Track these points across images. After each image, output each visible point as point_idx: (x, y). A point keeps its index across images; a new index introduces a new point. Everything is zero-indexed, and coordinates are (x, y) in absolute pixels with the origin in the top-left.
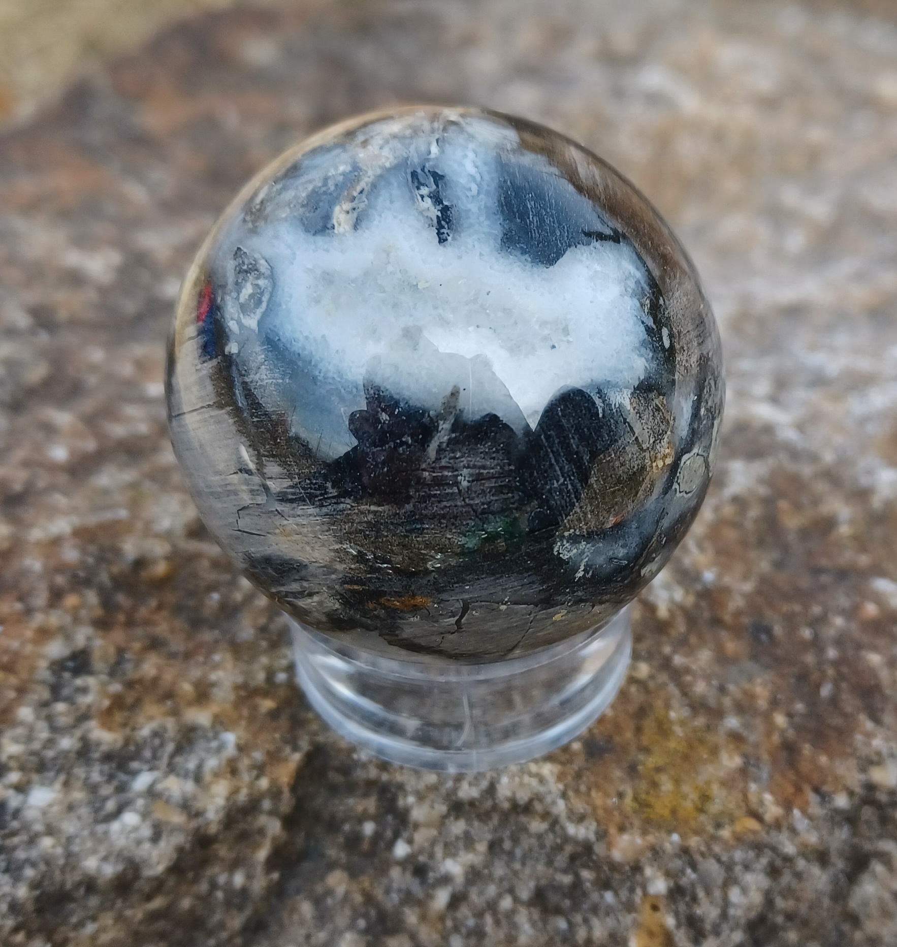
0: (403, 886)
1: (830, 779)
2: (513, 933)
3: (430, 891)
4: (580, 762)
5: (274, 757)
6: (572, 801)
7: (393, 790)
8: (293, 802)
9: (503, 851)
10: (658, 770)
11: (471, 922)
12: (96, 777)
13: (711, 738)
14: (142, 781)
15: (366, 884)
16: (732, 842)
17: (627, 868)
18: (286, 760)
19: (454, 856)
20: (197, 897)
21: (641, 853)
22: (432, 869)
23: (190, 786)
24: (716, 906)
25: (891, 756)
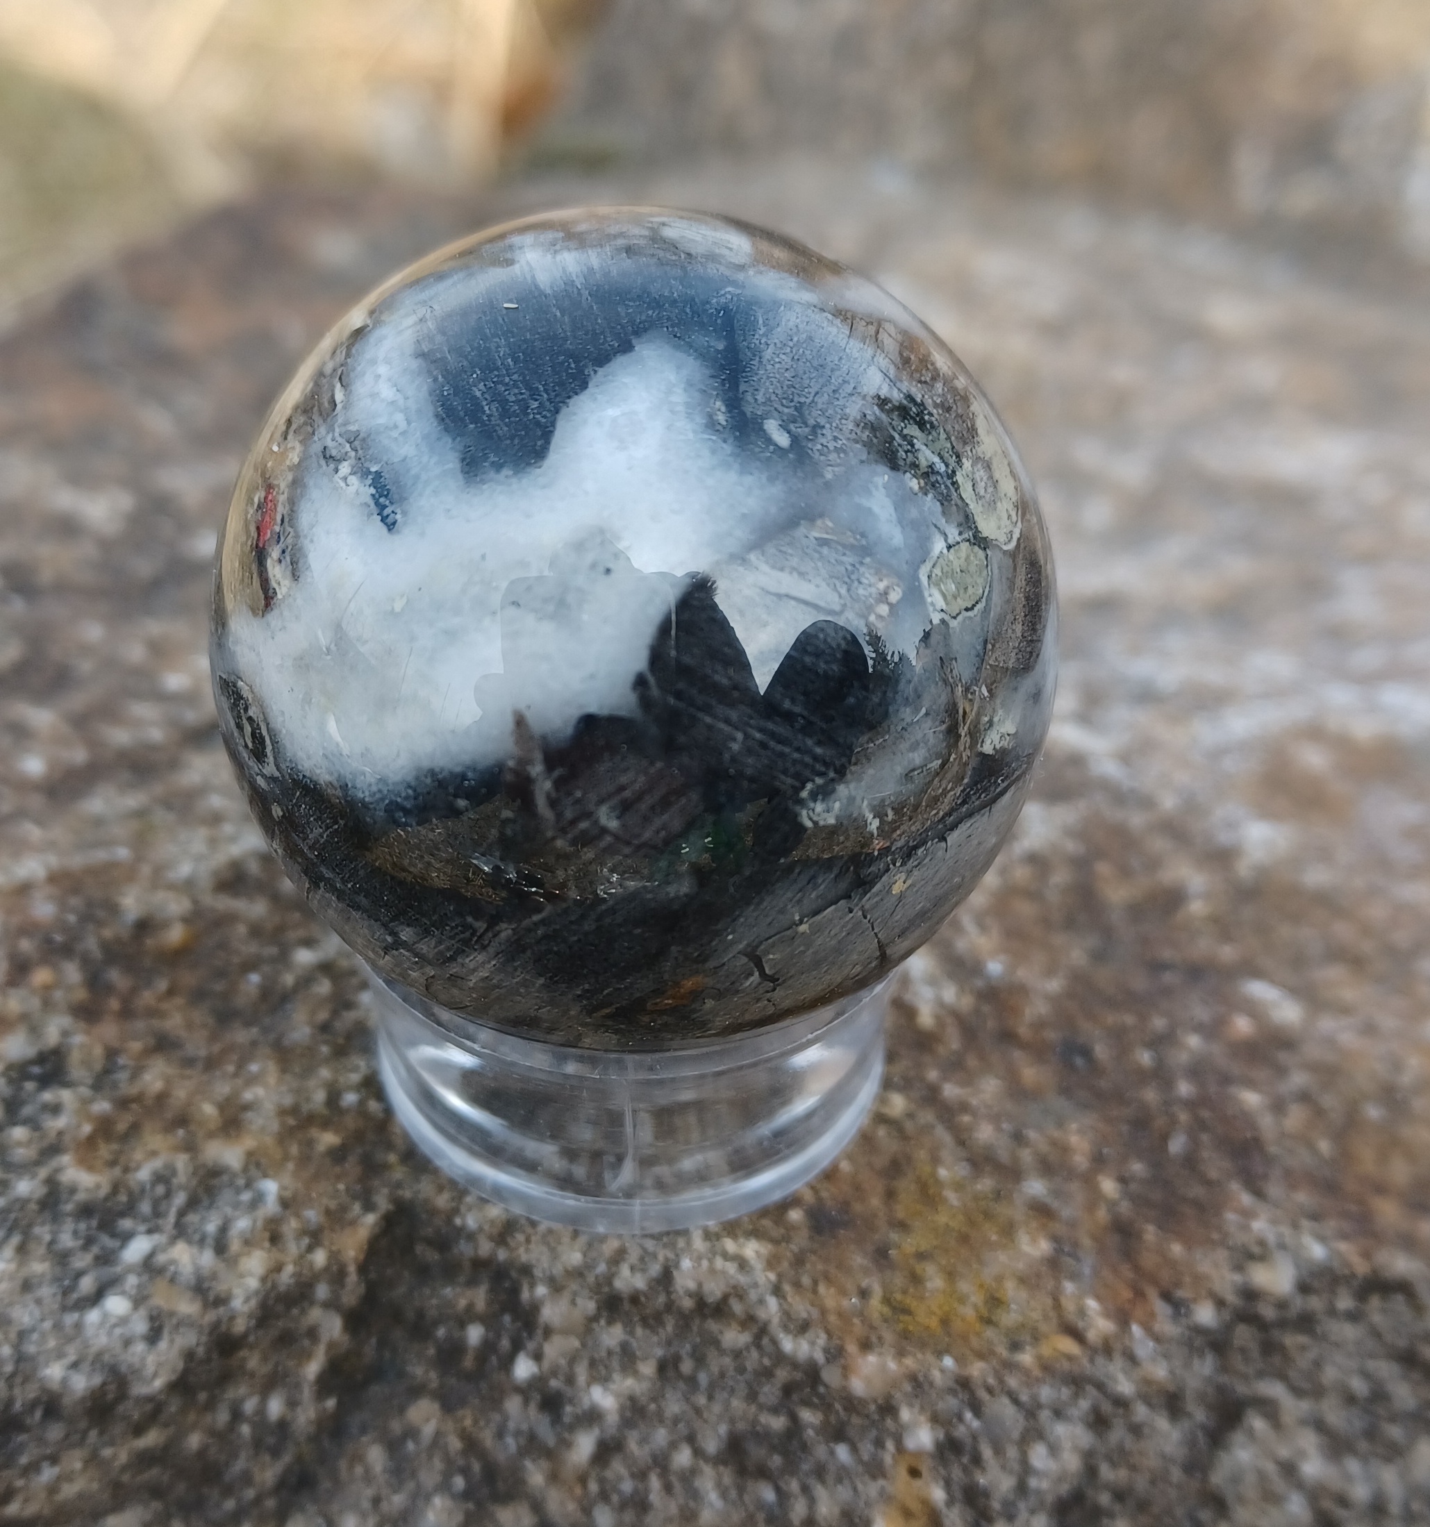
0: (525, 1427)
1: (1187, 1279)
2: (692, 1504)
3: (566, 1435)
4: (801, 1240)
5: (337, 1218)
6: (790, 1299)
7: (514, 1274)
8: (362, 1289)
9: (680, 1375)
10: (922, 1256)
11: (627, 1486)
12: (67, 1240)
13: (1003, 1211)
14: (136, 1249)
15: (468, 1422)
16: (1037, 1372)
17: (873, 1407)
18: (354, 1224)
19: (605, 1380)
20: (212, 1432)
21: (895, 1384)
22: (571, 1401)
23: (207, 1258)
24: (1011, 1472)
25: (1282, 1246)
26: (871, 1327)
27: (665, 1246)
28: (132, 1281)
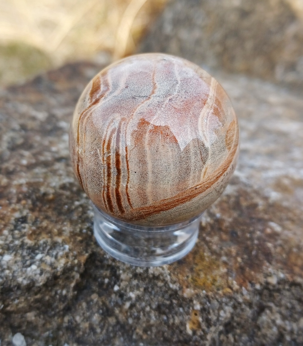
0: (115, 300)
1: (255, 279)
2: (149, 319)
3: (124, 302)
4: (175, 265)
5: (80, 254)
6: (172, 276)
7: (116, 268)
8: (84, 269)
9: (148, 291)
10: (200, 270)
11: (136, 314)
12: (25, 254)
13: (217, 262)
14: (39, 256)
15: (104, 299)
16: (222, 295)
17: (188, 300)
18: (84, 255)
19: (133, 291)
20: (51, 296)
21: (193, 295)
22: (126, 296)
23: (53, 260)
24: (216, 316)
25: (274, 274)
26: (189, 283)
28: (37, 263)
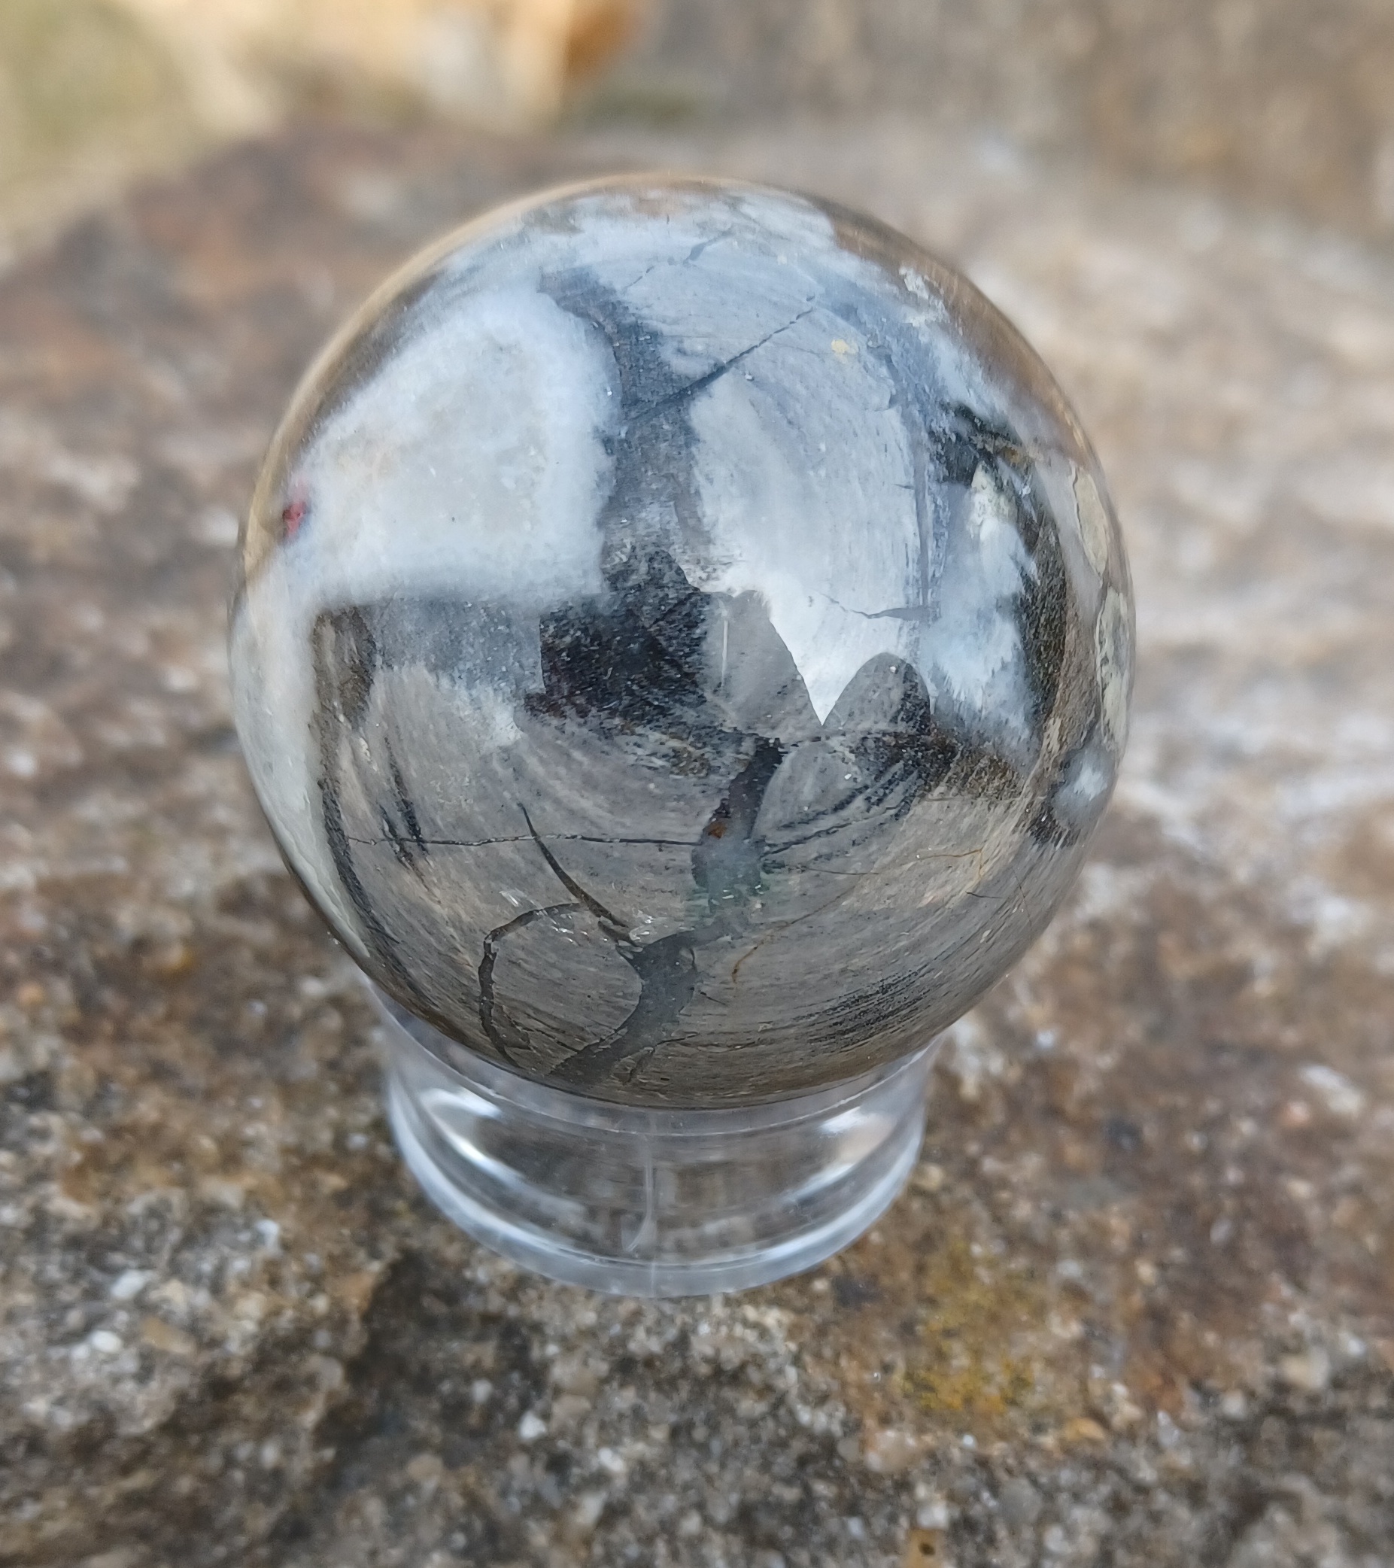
0: (529, 1487)
1: (1218, 1369)
3: (572, 1497)
4: (825, 1311)
5: (339, 1265)
6: (810, 1371)
7: (524, 1331)
8: (364, 1340)
9: (693, 1444)
10: (948, 1333)
11: (633, 1551)
12: (53, 1272)
13: (1037, 1291)
14: (128, 1284)
15: (470, 1479)
16: (1058, 1455)
17: (888, 1483)
18: (357, 1270)
19: (614, 1443)
20: (204, 1477)
21: (913, 1459)
22: (579, 1464)
23: (202, 1299)
24: (1024, 1553)
25: (1318, 1340)
26: (893, 1403)
27: (684, 1311)
28: (122, 1317)
